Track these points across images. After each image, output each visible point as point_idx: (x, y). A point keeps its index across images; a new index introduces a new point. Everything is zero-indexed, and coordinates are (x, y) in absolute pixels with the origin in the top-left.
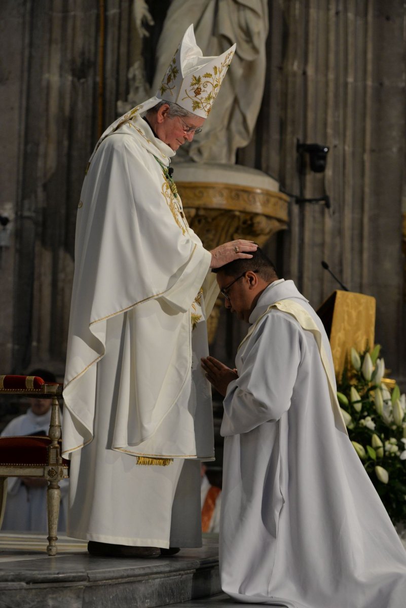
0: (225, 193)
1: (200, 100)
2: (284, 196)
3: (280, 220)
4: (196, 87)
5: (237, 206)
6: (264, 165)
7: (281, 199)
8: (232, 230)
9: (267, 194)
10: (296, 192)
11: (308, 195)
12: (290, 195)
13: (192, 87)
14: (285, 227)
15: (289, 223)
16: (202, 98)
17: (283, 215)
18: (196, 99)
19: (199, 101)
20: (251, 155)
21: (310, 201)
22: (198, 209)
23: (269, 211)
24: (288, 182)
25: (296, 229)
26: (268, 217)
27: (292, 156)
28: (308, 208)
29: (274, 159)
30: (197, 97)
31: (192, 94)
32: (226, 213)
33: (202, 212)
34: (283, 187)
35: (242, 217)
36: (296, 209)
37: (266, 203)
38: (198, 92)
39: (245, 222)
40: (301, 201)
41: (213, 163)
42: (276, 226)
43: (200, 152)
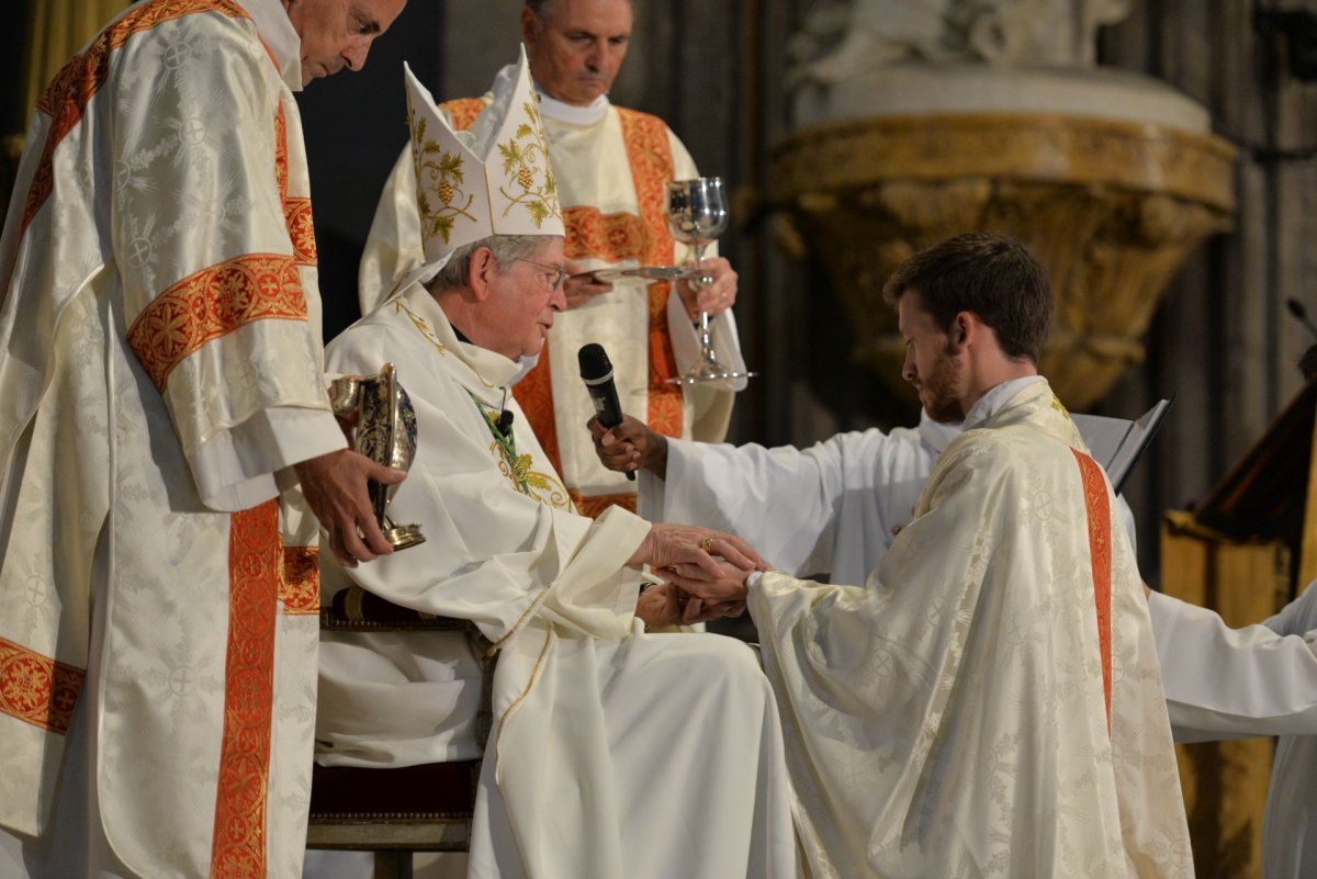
0: (1065, 138)
1: (538, 195)
2: (1222, 145)
3: (1212, 208)
4: (516, 168)
5: (1096, 172)
6: (1169, 66)
7: (1210, 151)
8: (1086, 234)
9: (1178, 141)
10: (1255, 132)
11: (1288, 139)
12: (1238, 141)
13: (509, 173)
14: (1225, 225)
15: (1238, 215)
16: (540, 189)
17: (1221, 193)
18: (528, 198)
19: (537, 199)
20: (1137, 41)
21: (1291, 157)
22: (995, 181)
23: (1182, 181)
24: (1233, 107)
25: (1256, 230)
26: (1180, 200)
27: (1242, 42)
28: (1289, 176)
29: (1194, 48)
30: (530, 190)
31: (516, 190)
32: (1070, 191)
33: (1006, 191)
34: (1220, 121)
35: (1113, 200)
36: (1255, 178)
37: (1172, 163)
38: (525, 180)
39: (1119, 212)
40: (1269, 158)
41: (1034, 64)
42: (1202, 221)
43: (998, 35)
